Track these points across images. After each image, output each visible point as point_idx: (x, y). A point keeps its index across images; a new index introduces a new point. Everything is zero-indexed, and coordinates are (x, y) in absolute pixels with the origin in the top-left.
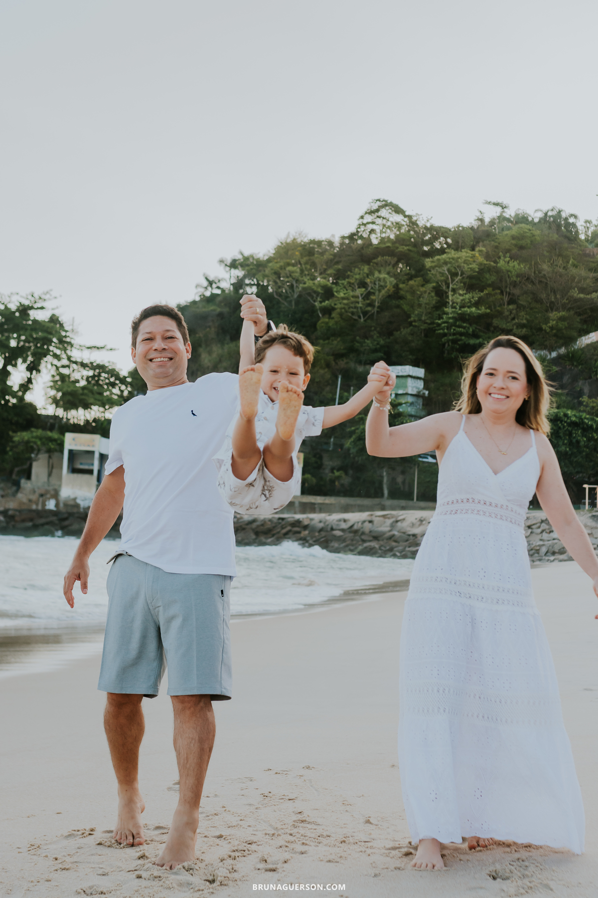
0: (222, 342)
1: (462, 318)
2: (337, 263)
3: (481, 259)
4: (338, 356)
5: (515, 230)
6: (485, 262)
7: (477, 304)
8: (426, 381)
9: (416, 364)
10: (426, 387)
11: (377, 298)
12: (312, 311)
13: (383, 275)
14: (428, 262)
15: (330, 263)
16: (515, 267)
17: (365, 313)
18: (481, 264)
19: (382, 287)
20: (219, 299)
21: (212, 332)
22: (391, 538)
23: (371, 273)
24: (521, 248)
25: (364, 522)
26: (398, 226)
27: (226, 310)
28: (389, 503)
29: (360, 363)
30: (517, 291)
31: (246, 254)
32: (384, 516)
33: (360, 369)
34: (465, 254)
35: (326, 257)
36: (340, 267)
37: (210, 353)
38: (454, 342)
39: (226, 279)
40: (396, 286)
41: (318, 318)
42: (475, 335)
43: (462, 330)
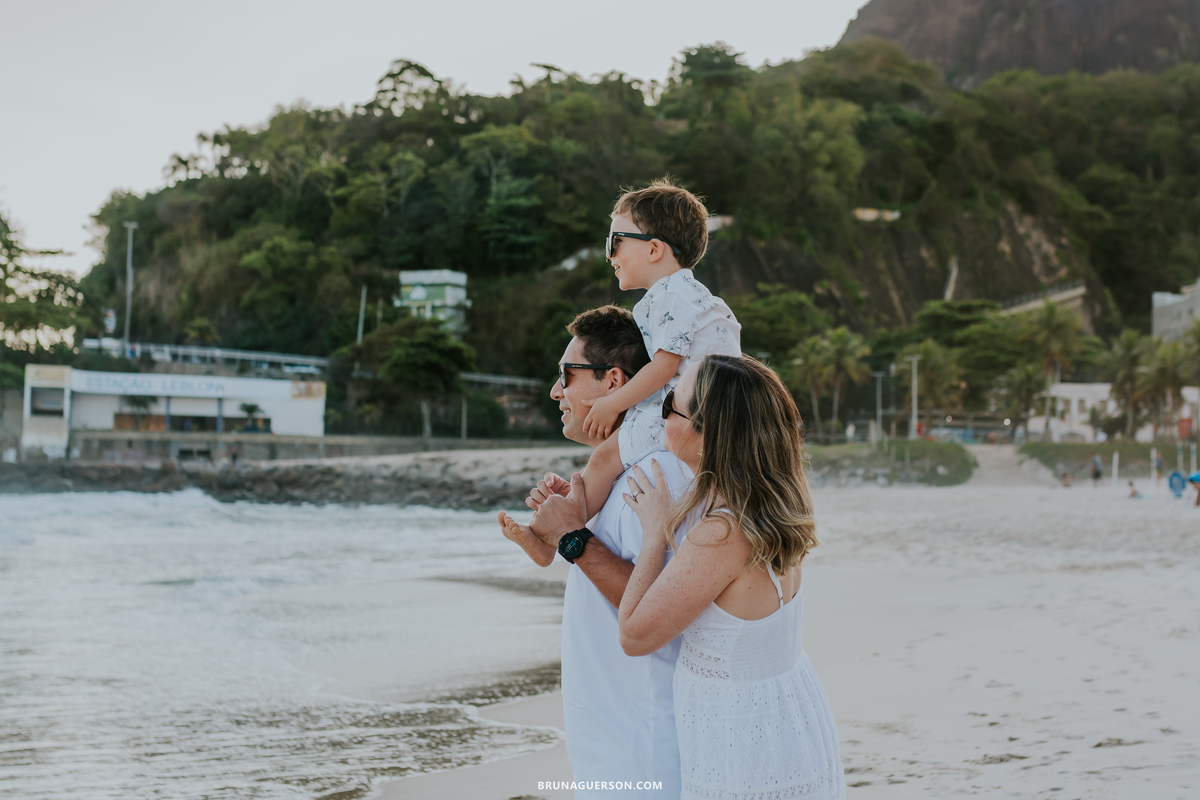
0: (207, 240)
1: (511, 211)
2: (352, 139)
3: (528, 136)
4: (358, 259)
5: (569, 100)
7: (528, 193)
8: (469, 289)
9: (454, 267)
10: (469, 297)
11: (403, 187)
12: (323, 201)
13: (409, 156)
14: (465, 141)
15: (343, 140)
16: (571, 147)
17: (389, 205)
18: (530, 145)
19: (410, 173)
20: (201, 185)
21: (195, 227)
22: (444, 485)
23: (393, 153)
24: (578, 122)
25: (409, 467)
26: (426, 93)
27: (211, 199)
28: (432, 441)
29: (386, 266)
30: (574, 178)
31: (234, 126)
32: (433, 460)
33: (386, 274)
34: (510, 131)
35: (339, 131)
36: (356, 144)
37: (193, 255)
38: (501, 240)
39: (208, 159)
40: (425, 170)
41: (331, 212)
42: (525, 232)
43: (507, 227)
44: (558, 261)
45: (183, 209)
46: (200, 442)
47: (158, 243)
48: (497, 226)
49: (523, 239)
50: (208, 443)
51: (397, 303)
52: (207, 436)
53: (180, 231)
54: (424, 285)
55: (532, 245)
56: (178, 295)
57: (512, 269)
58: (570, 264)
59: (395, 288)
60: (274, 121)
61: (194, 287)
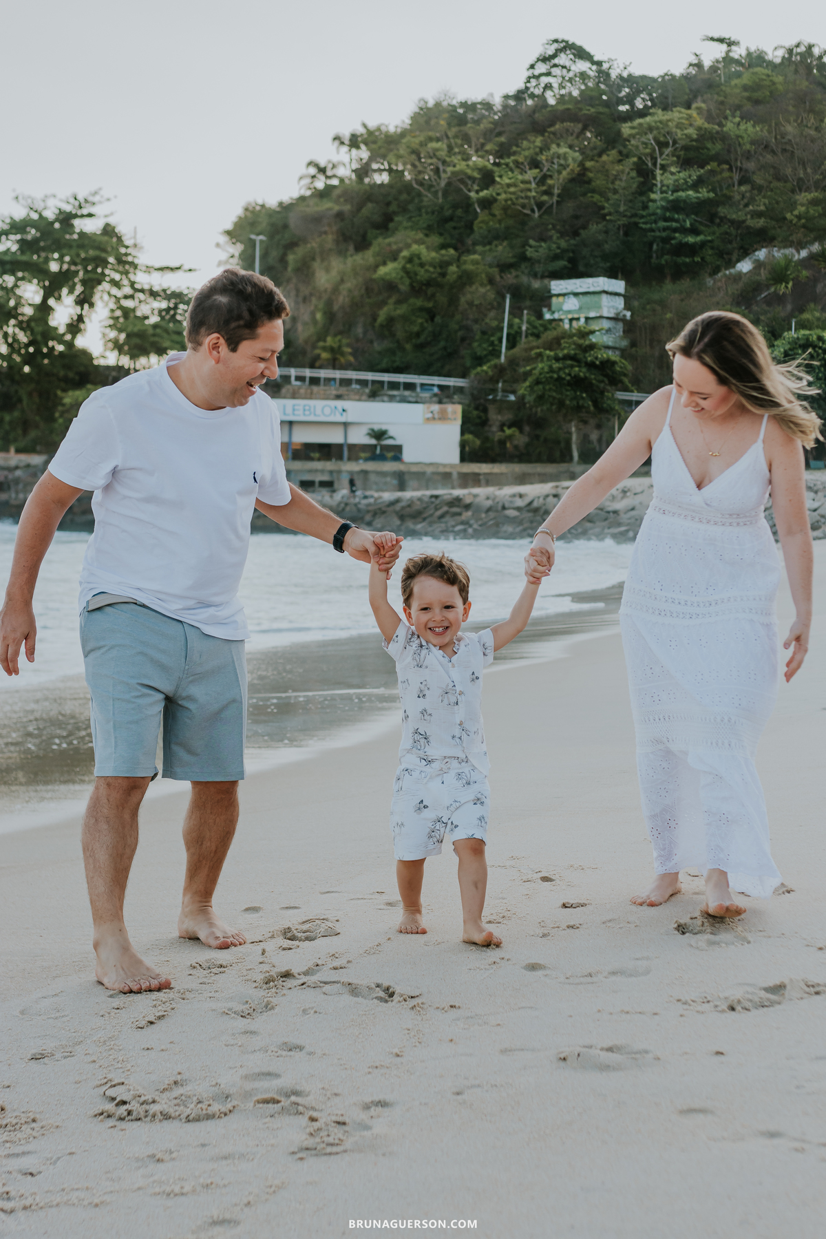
0: (342, 253)
1: (676, 206)
2: (500, 134)
3: (699, 121)
4: (504, 267)
5: (746, 79)
6: (706, 125)
7: (695, 186)
8: (627, 298)
9: (612, 274)
10: (627, 307)
11: (556, 183)
12: (467, 205)
13: (563, 150)
14: (626, 129)
15: (488, 135)
16: (749, 130)
17: (540, 205)
18: (699, 129)
19: (564, 167)
20: (336, 192)
21: (330, 240)
23: (546, 147)
24: (757, 102)
25: (547, 496)
26: (583, 75)
27: (347, 208)
29: (535, 276)
30: (751, 165)
31: (372, 124)
33: (536, 284)
34: (677, 114)
35: (484, 125)
36: (503, 139)
37: (327, 270)
38: (666, 240)
39: (345, 163)
40: (581, 164)
41: (476, 215)
42: (694, 231)
43: (674, 225)
44: (731, 264)
45: (317, 219)
46: (322, 471)
47: (291, 258)
48: (662, 224)
49: (691, 239)
50: (331, 472)
51: (548, 316)
52: (330, 465)
53: (314, 244)
54: (576, 294)
55: (703, 244)
56: (313, 314)
57: (678, 273)
58: (745, 266)
59: (545, 299)
60: (415, 118)
61: (329, 303)
